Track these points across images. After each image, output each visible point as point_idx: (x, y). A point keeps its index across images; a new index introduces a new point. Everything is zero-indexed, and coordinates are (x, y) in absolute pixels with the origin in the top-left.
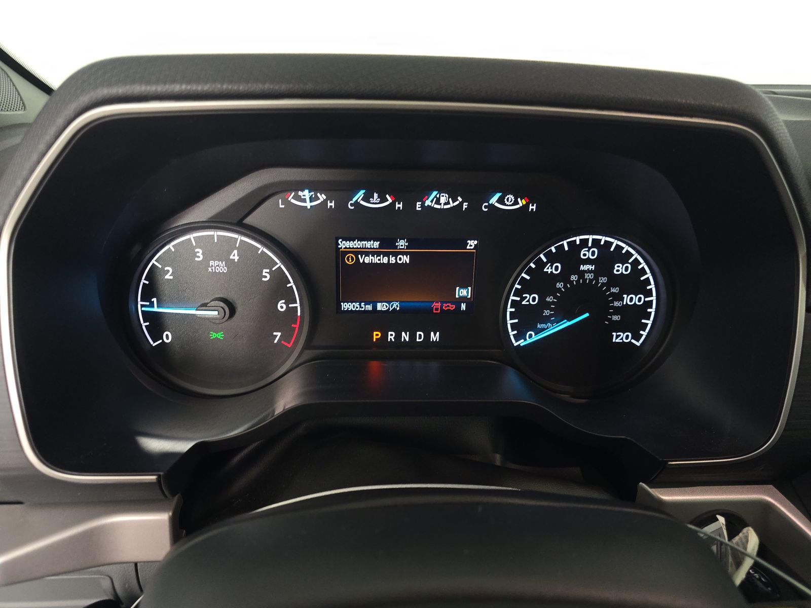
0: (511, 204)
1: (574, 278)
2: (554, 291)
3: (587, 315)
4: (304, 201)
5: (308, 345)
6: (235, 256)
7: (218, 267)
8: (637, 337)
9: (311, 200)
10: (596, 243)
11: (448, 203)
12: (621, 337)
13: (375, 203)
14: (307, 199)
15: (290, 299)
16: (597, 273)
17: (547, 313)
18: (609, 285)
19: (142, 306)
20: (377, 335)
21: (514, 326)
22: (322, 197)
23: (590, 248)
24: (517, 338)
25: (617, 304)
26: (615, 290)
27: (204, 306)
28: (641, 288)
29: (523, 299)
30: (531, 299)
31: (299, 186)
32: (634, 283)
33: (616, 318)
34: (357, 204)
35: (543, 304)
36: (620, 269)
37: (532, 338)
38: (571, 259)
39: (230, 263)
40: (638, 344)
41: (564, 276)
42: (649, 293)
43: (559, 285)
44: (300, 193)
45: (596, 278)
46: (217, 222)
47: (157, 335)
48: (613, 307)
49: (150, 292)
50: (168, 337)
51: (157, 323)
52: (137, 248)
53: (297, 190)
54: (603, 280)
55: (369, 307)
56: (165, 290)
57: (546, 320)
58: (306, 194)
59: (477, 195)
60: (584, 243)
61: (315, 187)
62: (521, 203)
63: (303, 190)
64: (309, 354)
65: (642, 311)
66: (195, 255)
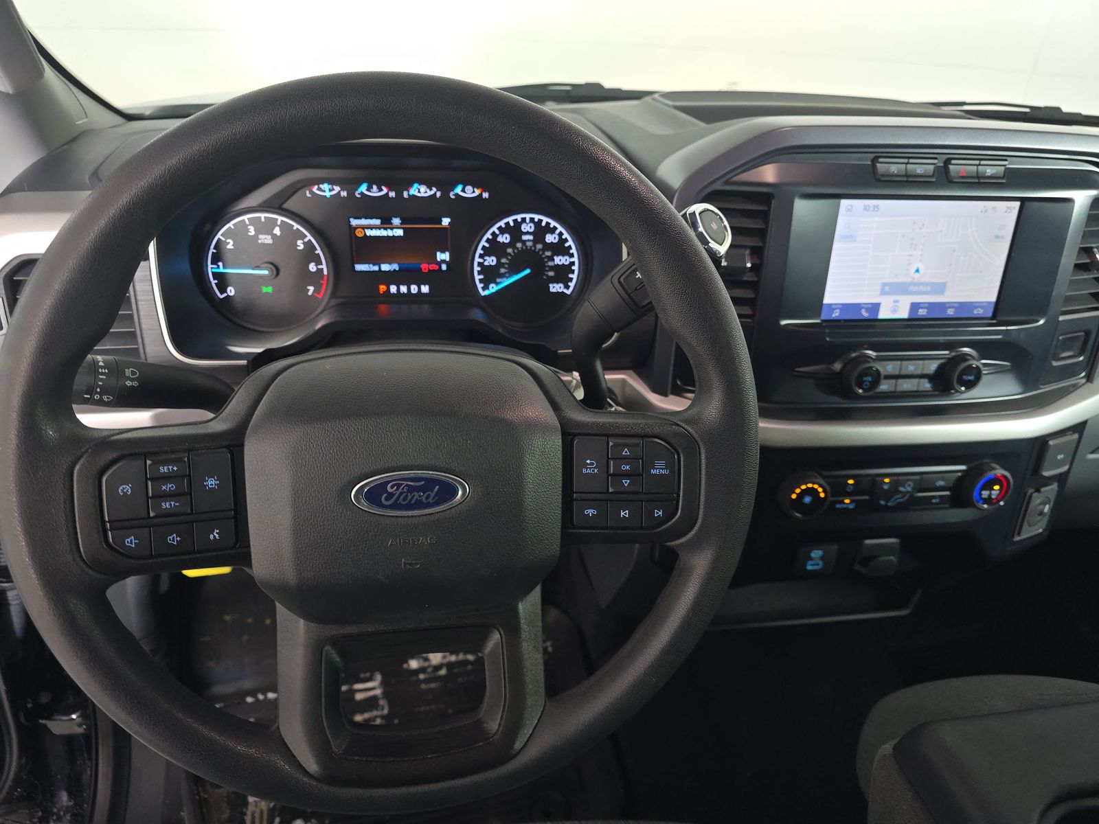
0: (470, 192)
1: (519, 245)
2: (506, 255)
3: (528, 271)
4: (324, 191)
5: (333, 296)
6: (277, 231)
7: (266, 239)
8: (567, 287)
9: (330, 190)
10: (532, 220)
11: (426, 192)
12: (556, 288)
13: (375, 193)
14: (327, 191)
15: (319, 262)
16: (535, 241)
17: (503, 271)
18: (544, 250)
19: (212, 268)
20: (383, 288)
21: (481, 281)
22: (337, 189)
23: (527, 224)
24: (484, 289)
25: (551, 264)
26: (548, 254)
27: (257, 267)
28: (566, 252)
29: (485, 260)
30: (491, 261)
31: (320, 181)
32: (560, 248)
33: (551, 274)
34: (362, 193)
35: (499, 264)
36: (550, 238)
37: (493, 288)
38: (515, 231)
39: (274, 236)
40: (568, 292)
41: (512, 244)
42: (572, 256)
43: (510, 250)
44: (321, 186)
45: (534, 245)
46: (265, 207)
47: (223, 290)
48: (548, 266)
49: (216, 259)
50: (231, 291)
51: (222, 280)
52: (208, 227)
53: (318, 184)
54: (539, 246)
55: (376, 268)
56: (227, 256)
57: (502, 276)
58: (326, 186)
59: (446, 187)
60: (524, 220)
61: (331, 182)
62: (477, 192)
63: (323, 184)
64: (334, 302)
65: (568, 268)
66: (248, 231)
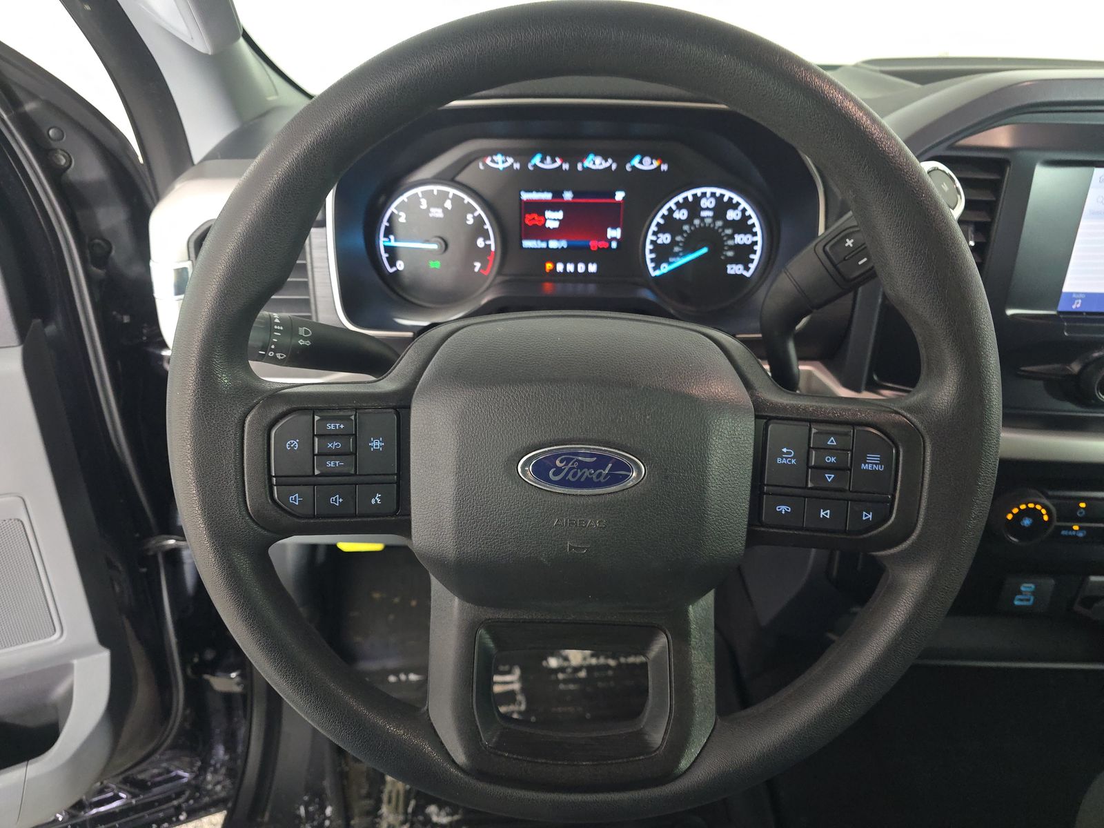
0: (648, 164)
1: (697, 222)
2: (681, 232)
3: (705, 250)
4: (497, 163)
5: (499, 273)
6: (448, 205)
7: (437, 213)
8: (747, 269)
9: (503, 162)
10: (713, 195)
11: (601, 164)
12: (734, 269)
13: (549, 165)
14: (500, 162)
15: (487, 237)
16: (715, 218)
17: (676, 249)
18: (724, 227)
19: (384, 241)
20: (549, 266)
21: (652, 260)
22: (510, 160)
23: (707, 199)
24: (655, 269)
25: (730, 243)
26: (729, 231)
27: (427, 241)
28: (749, 230)
29: (658, 238)
30: (665, 238)
31: (493, 152)
32: (743, 226)
33: (730, 254)
34: (535, 166)
35: (674, 243)
36: (732, 215)
37: (665, 268)
38: (693, 207)
39: (445, 210)
40: (748, 274)
41: (689, 221)
42: (755, 234)
43: (686, 228)
44: (495, 158)
45: (714, 222)
46: (438, 179)
47: (393, 264)
48: (727, 245)
49: (389, 231)
50: (400, 265)
51: (393, 253)
52: (382, 199)
53: (491, 155)
54: (719, 223)
55: (543, 245)
56: (399, 230)
57: (676, 255)
58: (499, 158)
59: (622, 158)
60: (704, 194)
61: (506, 153)
62: (656, 164)
63: (496, 155)
64: (500, 279)
65: (750, 248)
66: (420, 203)
